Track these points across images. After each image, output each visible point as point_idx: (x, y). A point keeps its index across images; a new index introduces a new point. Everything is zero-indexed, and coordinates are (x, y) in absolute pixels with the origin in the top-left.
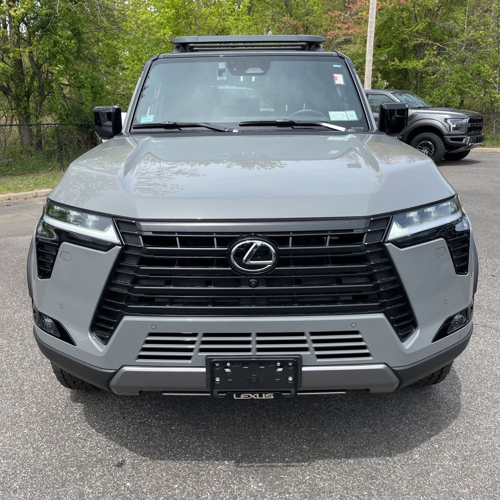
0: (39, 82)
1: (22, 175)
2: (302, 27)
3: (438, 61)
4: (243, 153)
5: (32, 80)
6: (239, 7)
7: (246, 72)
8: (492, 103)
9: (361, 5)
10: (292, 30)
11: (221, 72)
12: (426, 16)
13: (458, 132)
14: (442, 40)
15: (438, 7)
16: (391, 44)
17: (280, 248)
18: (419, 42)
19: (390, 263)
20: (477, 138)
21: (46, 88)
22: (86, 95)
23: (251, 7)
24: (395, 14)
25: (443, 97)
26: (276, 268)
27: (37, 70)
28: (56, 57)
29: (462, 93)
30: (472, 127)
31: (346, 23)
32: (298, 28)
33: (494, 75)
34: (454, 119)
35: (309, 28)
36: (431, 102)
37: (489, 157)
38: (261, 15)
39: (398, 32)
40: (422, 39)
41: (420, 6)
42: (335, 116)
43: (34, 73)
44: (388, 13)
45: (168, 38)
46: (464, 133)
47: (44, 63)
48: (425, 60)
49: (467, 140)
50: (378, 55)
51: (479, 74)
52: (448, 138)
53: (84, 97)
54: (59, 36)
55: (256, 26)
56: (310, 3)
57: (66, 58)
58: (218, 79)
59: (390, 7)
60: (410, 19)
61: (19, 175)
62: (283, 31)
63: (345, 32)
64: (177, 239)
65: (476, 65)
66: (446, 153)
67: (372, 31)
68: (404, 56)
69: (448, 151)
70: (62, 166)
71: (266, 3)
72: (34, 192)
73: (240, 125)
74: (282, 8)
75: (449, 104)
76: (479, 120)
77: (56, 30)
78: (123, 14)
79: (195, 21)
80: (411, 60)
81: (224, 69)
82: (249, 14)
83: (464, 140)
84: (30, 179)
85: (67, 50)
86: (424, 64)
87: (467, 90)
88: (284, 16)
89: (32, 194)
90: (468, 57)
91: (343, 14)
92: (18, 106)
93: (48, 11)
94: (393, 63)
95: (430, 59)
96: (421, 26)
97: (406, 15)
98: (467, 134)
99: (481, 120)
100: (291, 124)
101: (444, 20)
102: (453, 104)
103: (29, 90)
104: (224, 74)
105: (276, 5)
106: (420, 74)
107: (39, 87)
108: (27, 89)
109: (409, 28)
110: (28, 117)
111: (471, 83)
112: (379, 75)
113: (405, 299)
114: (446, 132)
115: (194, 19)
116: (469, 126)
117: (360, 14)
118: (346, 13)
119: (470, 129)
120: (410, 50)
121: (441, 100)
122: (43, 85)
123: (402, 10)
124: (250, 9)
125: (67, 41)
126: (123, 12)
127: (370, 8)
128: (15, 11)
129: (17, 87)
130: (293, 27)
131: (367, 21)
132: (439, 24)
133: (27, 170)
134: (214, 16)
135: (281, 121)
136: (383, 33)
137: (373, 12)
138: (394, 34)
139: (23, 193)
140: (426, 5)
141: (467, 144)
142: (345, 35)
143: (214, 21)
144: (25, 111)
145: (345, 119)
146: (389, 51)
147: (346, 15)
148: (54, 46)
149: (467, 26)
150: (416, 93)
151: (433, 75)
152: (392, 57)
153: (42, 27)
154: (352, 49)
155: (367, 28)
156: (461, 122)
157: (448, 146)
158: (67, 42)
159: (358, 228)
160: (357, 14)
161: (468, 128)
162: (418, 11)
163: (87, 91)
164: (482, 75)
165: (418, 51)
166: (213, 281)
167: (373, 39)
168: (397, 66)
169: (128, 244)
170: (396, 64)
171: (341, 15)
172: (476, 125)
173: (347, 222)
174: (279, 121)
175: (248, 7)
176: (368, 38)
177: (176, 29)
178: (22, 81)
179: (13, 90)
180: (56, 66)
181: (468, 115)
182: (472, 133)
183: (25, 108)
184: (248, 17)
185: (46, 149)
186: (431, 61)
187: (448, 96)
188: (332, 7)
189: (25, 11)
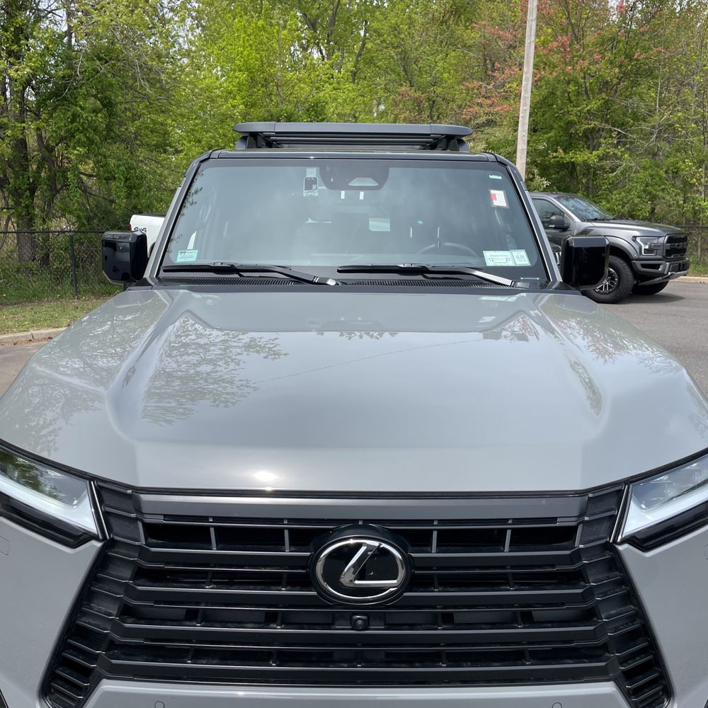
0: (50, 170)
1: (15, 304)
2: (426, 102)
3: (620, 153)
4: (342, 319)
5: (40, 168)
6: (340, 72)
7: (349, 184)
8: (695, 213)
9: (511, 74)
10: (412, 105)
11: (310, 184)
12: (601, 91)
13: (652, 256)
14: (623, 124)
15: (617, 78)
16: (552, 128)
17: (413, 555)
18: (592, 126)
19: (626, 581)
20: (680, 264)
21: (58, 181)
22: (118, 189)
23: (356, 72)
24: (557, 87)
25: (626, 204)
26: (405, 594)
27: (47, 153)
28: (74, 137)
29: (653, 198)
30: (672, 248)
31: (489, 97)
32: (422, 102)
33: (698, 175)
34: (646, 237)
35: (436, 102)
36: (609, 210)
37: (695, 291)
38: (370, 83)
39: (562, 111)
40: (597, 123)
41: (593, 77)
42: (494, 258)
43: (43, 159)
44: (548, 86)
45: (237, 114)
46: (661, 257)
47: (57, 145)
48: (600, 152)
49: (665, 267)
50: (534, 142)
51: (677, 173)
52: (638, 264)
53: (114, 192)
54: (80, 107)
55: (362, 98)
56: (438, 68)
57: (88, 138)
58: (305, 195)
59: (551, 78)
60: (578, 94)
61: (12, 304)
62: (401, 106)
63: (487, 110)
64: (212, 530)
65: (672, 160)
66: (634, 285)
67: (526, 110)
68: (570, 144)
69: (638, 283)
70: (76, 292)
71: (377, 67)
72: (29, 333)
73: (339, 271)
74: (399, 75)
75: (635, 213)
76: (682, 238)
77: (76, 98)
78: (175, 79)
79: (278, 90)
80: (580, 151)
81: (315, 178)
82: (353, 82)
83: (661, 266)
84: (26, 312)
85: (91, 127)
86: (598, 156)
87: (661, 194)
88: (401, 85)
89: (26, 336)
90: (661, 148)
91: (484, 85)
92: (17, 203)
93: (65, 72)
94: (555, 154)
95: (607, 150)
96: (594, 105)
97: (573, 88)
98: (665, 258)
99: (685, 239)
100: (422, 271)
101: (626, 97)
102: (640, 213)
103: (33, 181)
104: (314, 187)
105: (391, 70)
106: (593, 170)
107: (49, 178)
108: (31, 180)
109: (578, 107)
110: (31, 220)
111: (665, 184)
112: (536, 171)
113: (652, 647)
114: (635, 255)
115: (275, 87)
116: (668, 248)
117: (508, 86)
118: (488, 84)
119: (669, 252)
120: (579, 136)
121: (623, 207)
122: (55, 174)
123: (569, 83)
124: (354, 74)
125: (92, 115)
126: (173, 76)
127: (524, 78)
128: (17, 71)
129: (17, 177)
130: (414, 101)
131: (518, 96)
132: (619, 103)
133: (24, 297)
134: (305, 83)
135: (406, 266)
136: (540, 113)
137: (527, 84)
138: (556, 115)
139: (11, 335)
140: (601, 76)
141: (666, 273)
142: (487, 114)
143: (304, 91)
144: (28, 211)
145: (511, 264)
146: (550, 138)
147: (489, 87)
148: (72, 122)
149: (660, 106)
150: (587, 196)
151: (612, 172)
152: (554, 145)
153: (56, 94)
154: (497, 134)
155: (520, 104)
156: (655, 242)
157: (638, 276)
158: (91, 117)
159: (566, 514)
160: (504, 86)
161: (667, 250)
162: (591, 83)
163: (118, 184)
164: (681, 173)
165: (590, 138)
166: (280, 616)
167: (527, 121)
168: (562, 158)
169: (116, 538)
170: (560, 156)
171: (481, 86)
172: (678, 246)
173: (544, 501)
174: (402, 266)
175: (351, 72)
176: (520, 119)
177: (250, 100)
178: (25, 169)
179: (11, 181)
180: (74, 148)
181: (665, 231)
182: (672, 257)
183: (27, 207)
184: (352, 85)
185: (55, 267)
186: (609, 153)
187: (633, 202)
188: (468, 75)
189: (31, 71)
